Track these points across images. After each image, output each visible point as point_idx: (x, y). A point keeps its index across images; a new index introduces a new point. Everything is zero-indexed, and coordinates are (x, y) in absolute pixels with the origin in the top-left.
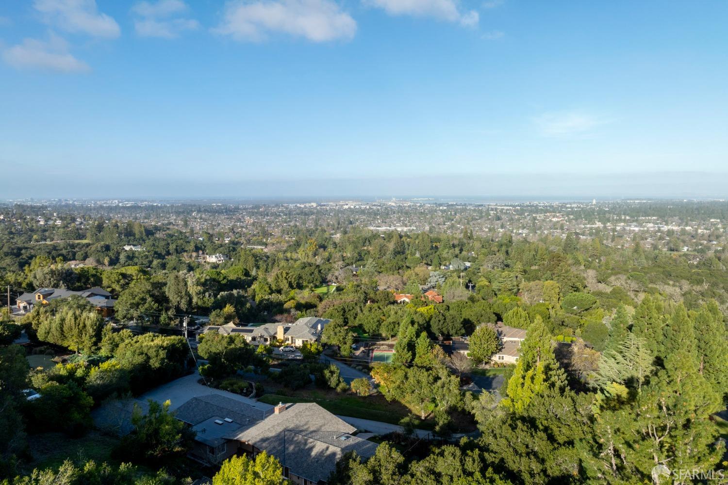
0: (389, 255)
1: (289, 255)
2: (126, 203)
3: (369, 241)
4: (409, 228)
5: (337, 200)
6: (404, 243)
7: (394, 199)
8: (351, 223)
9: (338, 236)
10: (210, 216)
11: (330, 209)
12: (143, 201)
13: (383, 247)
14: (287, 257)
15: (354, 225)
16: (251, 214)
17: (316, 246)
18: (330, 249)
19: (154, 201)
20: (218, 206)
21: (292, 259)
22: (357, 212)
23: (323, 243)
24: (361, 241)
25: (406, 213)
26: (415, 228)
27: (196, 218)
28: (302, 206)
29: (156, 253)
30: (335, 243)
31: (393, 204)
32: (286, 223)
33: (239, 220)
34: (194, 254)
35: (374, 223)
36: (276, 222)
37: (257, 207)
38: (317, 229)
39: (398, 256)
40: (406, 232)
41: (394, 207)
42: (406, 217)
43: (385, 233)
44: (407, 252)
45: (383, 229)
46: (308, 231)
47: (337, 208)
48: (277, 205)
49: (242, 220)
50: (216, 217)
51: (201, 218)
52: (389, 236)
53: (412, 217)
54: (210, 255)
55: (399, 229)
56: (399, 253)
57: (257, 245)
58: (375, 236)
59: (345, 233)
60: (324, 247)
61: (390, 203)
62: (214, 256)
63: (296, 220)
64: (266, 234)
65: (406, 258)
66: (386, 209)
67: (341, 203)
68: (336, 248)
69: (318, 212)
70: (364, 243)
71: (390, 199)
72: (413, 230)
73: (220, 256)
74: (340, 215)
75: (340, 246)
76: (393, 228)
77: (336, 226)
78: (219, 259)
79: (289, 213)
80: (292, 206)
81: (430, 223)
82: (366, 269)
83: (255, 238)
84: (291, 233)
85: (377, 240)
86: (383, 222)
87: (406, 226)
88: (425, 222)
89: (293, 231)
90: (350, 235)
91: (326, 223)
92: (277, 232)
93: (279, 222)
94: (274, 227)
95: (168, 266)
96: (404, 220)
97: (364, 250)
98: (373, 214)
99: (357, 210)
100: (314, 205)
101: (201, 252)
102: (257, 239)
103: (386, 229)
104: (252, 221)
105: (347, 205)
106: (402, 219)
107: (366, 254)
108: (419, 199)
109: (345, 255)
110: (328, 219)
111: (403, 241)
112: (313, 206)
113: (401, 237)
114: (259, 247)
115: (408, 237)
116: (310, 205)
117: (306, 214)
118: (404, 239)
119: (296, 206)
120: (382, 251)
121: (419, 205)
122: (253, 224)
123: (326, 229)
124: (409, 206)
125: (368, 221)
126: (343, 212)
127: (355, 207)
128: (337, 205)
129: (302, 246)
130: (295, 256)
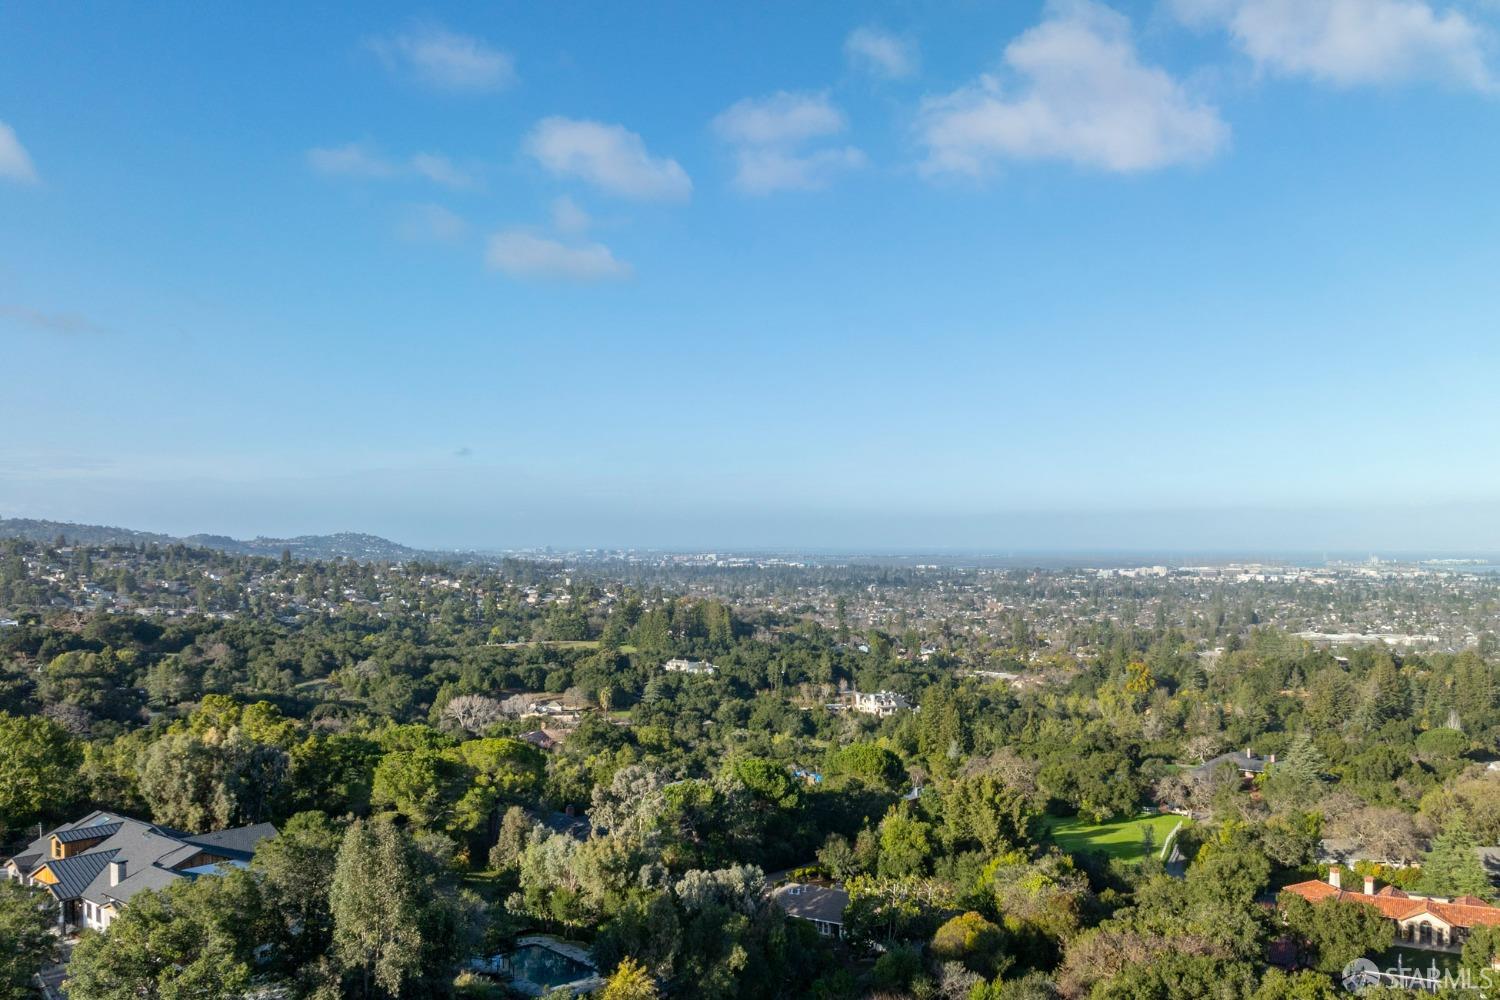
0: (1360, 717)
1: (1071, 702)
2: (734, 559)
3: (1302, 674)
4: (1419, 637)
5: (1221, 560)
6: (1408, 683)
7: (1375, 560)
8: (1255, 619)
9: (1213, 656)
10: (907, 593)
11: (1202, 581)
12: (769, 557)
13: (1342, 693)
14: (1064, 708)
15: (1260, 627)
16: (1001, 592)
17: (1148, 679)
18: (1188, 690)
19: (790, 558)
20: (927, 569)
21: (1078, 715)
22: (1272, 592)
23: (1171, 673)
24: (1276, 674)
25: (1410, 597)
26: (1436, 639)
27: (870, 598)
28: (1131, 574)
29: (734, 681)
30: (1202, 675)
31: (1373, 573)
32: (1084, 614)
33: (970, 605)
34: (826, 689)
35: (1318, 622)
36: (1060, 613)
37: (1022, 575)
38: (1161, 634)
39: (1392, 722)
40: (1410, 650)
41: (1374, 580)
42: (1410, 610)
43: (1348, 650)
44: (1418, 710)
45: (1344, 637)
46: (1137, 636)
47: (1220, 580)
48: (1069, 572)
49: (978, 606)
50: (919, 597)
51: (882, 598)
52: (1363, 661)
53: (1427, 609)
54: (865, 691)
55: (1391, 640)
56: (1392, 712)
57: (1001, 670)
58: (1321, 658)
59: (1235, 645)
60: (1171, 685)
61: (1363, 571)
62: (872, 697)
63: (1111, 609)
64: (1028, 641)
65: (1417, 732)
66: (1352, 584)
67: (1232, 568)
68: (1204, 688)
69: (1169, 591)
70: (1286, 679)
71: (1363, 559)
72: (1431, 643)
73: (887, 697)
74: (1226, 598)
75: (1215, 685)
76: (1372, 637)
77: (1214, 626)
78: (886, 704)
79: (1097, 591)
80: (1104, 574)
81: (1480, 627)
82: (1284, 766)
83: (999, 651)
84: (1093, 641)
85: (1324, 671)
86: (1343, 619)
87: (1410, 631)
88: (1466, 622)
89: (1099, 636)
90: (1246, 653)
91: (1187, 616)
92: (1057, 637)
93: (1067, 611)
94: (1052, 624)
95: (754, 717)
96: (1403, 617)
97: (1286, 697)
98: (1314, 600)
99: (1272, 587)
100: (1161, 570)
101: (843, 684)
102: (1005, 654)
103: (1354, 640)
104: (1000, 607)
105: (1246, 572)
106: (1397, 613)
107: (1291, 710)
108: (1446, 561)
109: (1228, 708)
110: (1194, 606)
111: (1405, 677)
112: (1157, 574)
113: (1398, 664)
114: (1003, 675)
115: (1420, 664)
116: (1149, 571)
117: (1137, 594)
118: (1406, 670)
119: (1116, 573)
120: (1340, 702)
121: (1445, 575)
122: (1002, 616)
123: (1184, 632)
124: (1419, 580)
125: (1302, 614)
126: (1236, 590)
127: (1266, 578)
128: (1219, 574)
129: (1110, 679)
130: (1087, 706)
